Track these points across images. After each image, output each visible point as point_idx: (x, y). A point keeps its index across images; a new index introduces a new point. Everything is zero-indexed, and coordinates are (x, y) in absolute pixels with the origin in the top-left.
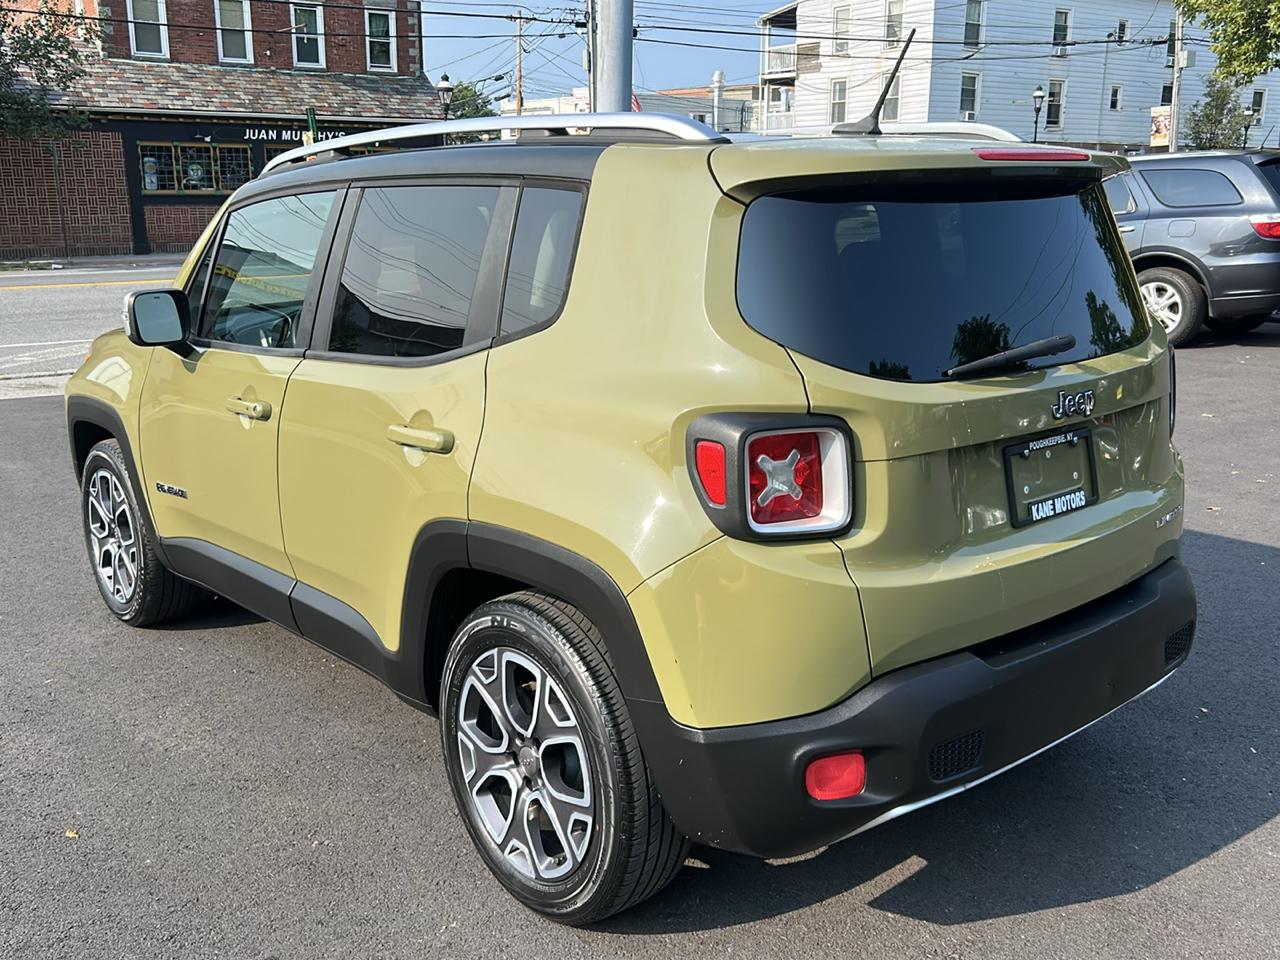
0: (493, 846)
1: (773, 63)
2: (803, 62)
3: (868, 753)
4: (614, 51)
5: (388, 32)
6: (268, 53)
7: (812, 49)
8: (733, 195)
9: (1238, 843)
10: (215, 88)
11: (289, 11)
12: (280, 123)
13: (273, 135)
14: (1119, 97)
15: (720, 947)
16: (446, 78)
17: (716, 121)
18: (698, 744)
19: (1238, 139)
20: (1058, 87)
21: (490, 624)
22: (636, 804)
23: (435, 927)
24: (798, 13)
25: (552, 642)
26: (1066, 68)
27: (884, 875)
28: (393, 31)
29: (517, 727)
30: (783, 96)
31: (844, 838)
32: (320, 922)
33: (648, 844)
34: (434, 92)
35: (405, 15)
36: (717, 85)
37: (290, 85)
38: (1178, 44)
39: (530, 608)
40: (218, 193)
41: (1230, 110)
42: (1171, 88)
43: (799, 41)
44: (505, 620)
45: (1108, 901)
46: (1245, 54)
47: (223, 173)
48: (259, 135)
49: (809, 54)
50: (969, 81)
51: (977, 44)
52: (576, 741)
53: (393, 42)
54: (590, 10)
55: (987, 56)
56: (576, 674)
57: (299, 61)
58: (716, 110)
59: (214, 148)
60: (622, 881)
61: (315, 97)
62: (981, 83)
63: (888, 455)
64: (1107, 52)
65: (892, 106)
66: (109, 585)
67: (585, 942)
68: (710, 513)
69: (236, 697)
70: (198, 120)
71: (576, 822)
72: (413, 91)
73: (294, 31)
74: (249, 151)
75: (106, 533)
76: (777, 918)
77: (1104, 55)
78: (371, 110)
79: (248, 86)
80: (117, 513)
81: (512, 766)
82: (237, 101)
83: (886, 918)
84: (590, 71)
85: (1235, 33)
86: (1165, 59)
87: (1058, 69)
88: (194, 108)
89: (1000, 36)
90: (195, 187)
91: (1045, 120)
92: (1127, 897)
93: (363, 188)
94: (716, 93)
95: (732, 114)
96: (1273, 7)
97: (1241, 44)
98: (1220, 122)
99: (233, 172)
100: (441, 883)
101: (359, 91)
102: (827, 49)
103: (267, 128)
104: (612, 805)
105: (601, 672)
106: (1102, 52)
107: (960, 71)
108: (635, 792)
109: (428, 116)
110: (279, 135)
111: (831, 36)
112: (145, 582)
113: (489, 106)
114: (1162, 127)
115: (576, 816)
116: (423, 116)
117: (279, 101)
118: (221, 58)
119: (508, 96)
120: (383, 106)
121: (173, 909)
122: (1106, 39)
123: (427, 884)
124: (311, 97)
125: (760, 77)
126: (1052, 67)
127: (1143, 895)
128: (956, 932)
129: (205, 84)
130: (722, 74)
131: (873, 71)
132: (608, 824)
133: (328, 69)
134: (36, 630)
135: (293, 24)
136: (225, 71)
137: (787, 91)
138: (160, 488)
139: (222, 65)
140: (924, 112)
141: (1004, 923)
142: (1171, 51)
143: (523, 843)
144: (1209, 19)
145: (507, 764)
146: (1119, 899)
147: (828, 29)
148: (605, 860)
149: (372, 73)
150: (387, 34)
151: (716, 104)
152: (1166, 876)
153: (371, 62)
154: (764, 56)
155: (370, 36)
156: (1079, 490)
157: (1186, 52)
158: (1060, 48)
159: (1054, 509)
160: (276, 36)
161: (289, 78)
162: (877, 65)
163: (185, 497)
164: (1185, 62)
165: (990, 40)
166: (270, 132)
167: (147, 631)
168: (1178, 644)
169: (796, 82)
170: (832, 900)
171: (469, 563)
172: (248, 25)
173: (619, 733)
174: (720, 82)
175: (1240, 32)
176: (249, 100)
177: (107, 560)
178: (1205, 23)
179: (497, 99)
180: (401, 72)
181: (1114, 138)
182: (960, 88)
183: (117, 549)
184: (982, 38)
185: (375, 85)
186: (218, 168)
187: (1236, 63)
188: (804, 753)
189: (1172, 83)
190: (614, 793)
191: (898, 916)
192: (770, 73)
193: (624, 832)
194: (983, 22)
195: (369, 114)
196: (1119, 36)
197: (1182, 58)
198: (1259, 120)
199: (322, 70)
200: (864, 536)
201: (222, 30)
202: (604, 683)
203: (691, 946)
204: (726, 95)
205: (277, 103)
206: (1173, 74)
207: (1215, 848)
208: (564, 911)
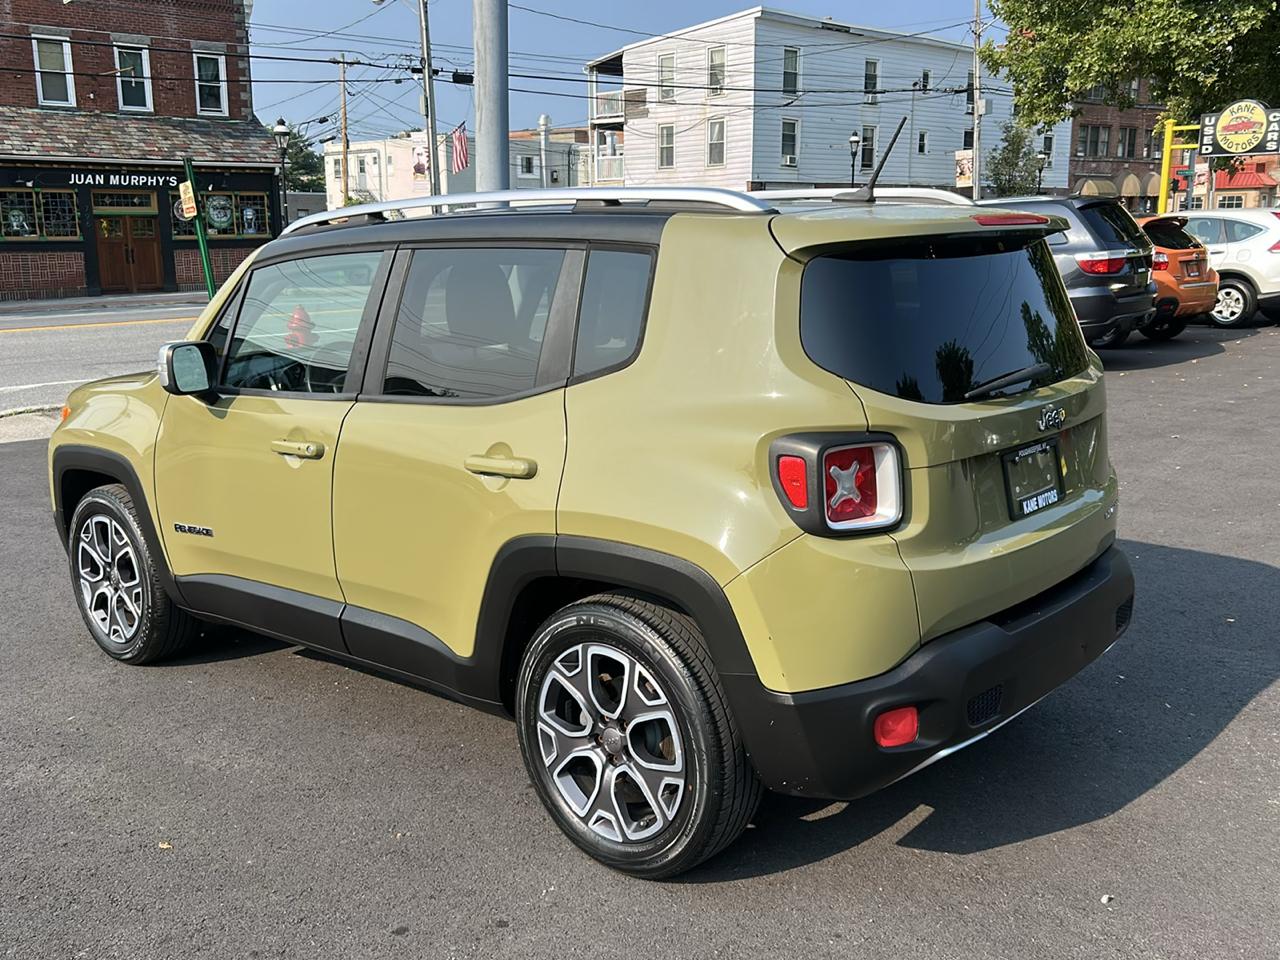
0: (576, 820)
1: (601, 108)
2: (630, 107)
3: (920, 706)
4: (492, 104)
5: (217, 76)
6: (92, 96)
7: (639, 95)
8: (798, 258)
9: (1174, 776)
10: (36, 132)
11: (113, 53)
12: (107, 168)
13: (100, 179)
14: (926, 141)
15: (786, 887)
16: (282, 123)
17: (544, 164)
18: (790, 706)
19: (1033, 180)
20: (869, 132)
21: (575, 623)
22: (726, 764)
23: (536, 892)
24: (624, 60)
25: (642, 634)
26: (877, 115)
27: (901, 821)
28: (223, 76)
29: (603, 712)
30: (609, 140)
31: (901, 778)
32: (432, 897)
33: (734, 799)
34: (272, 137)
35: (235, 59)
36: (543, 128)
37: (116, 128)
38: (977, 93)
39: (616, 607)
40: (42, 239)
41: (1025, 153)
42: (973, 133)
43: (626, 88)
44: (592, 619)
45: (1086, 826)
46: (1044, 105)
47: (47, 218)
48: (85, 180)
49: (636, 100)
50: (790, 127)
51: (795, 92)
52: (668, 716)
53: (224, 87)
54: (426, 56)
55: (805, 103)
56: (667, 659)
57: (124, 104)
58: (543, 153)
59: (37, 194)
60: (713, 831)
61: (144, 141)
62: (800, 130)
63: (929, 462)
64: (913, 100)
65: (717, 150)
66: (104, 628)
67: (671, 892)
68: (794, 517)
69: (265, 721)
70: (19, 165)
71: (668, 786)
72: (245, 135)
73: (119, 74)
74: (75, 196)
75: (101, 576)
76: (825, 860)
77: (910, 102)
78: (203, 154)
79: (72, 130)
80: (118, 557)
81: (594, 747)
82: (61, 145)
83: (914, 853)
84: (427, 116)
85: (1036, 86)
86: (965, 107)
87: (869, 116)
88: (14, 152)
89: (816, 84)
90: (17, 233)
91: (860, 164)
92: (1101, 822)
93: (413, 249)
94: (543, 137)
95: (558, 157)
96: (1069, 67)
97: (1040, 96)
98: (1017, 164)
99: (58, 218)
100: (527, 857)
101: (190, 136)
102: (654, 95)
103: (94, 173)
104: (705, 768)
105: (688, 656)
106: (909, 100)
107: (780, 117)
108: (725, 753)
109: (263, 160)
110: (107, 180)
111: (657, 83)
112: (152, 621)
113: (309, 148)
114: (966, 169)
115: (668, 780)
116: (258, 160)
117: (106, 145)
118: (41, 101)
119: (333, 138)
120: (216, 150)
121: (291, 898)
122: (912, 88)
123: (515, 859)
124: (140, 141)
125: (589, 122)
126: (864, 113)
127: (1111, 819)
128: (973, 859)
129: (24, 127)
130: (547, 118)
131: (698, 117)
132: (702, 783)
133: (156, 112)
134: (33, 674)
135: (117, 66)
136: (46, 114)
137: (612, 135)
138: (179, 528)
139: (43, 108)
140: (748, 156)
141: (1009, 849)
142: (971, 99)
143: (611, 813)
144: (1011, 73)
145: (589, 746)
146: (1095, 823)
147: (654, 77)
148: (697, 813)
149: (202, 117)
150: (217, 78)
151: (543, 147)
152: (1126, 804)
153: (201, 106)
154: (592, 102)
155: (199, 80)
156: (1052, 489)
157: (984, 101)
158: (870, 95)
159: (1037, 505)
160: (99, 78)
161: (114, 121)
162: (702, 111)
163: (211, 535)
164: (984, 109)
165: (807, 88)
166: (97, 177)
167: (148, 668)
168: (1124, 613)
169: (625, 127)
170: (866, 843)
171: (557, 572)
172: (69, 68)
173: (709, 705)
174: (546, 125)
175: (1040, 85)
176: (74, 144)
177: (102, 602)
178: (1008, 77)
179: (322, 142)
180: (232, 115)
181: (924, 179)
182: (781, 133)
183: (113, 591)
184: (800, 86)
185: (207, 128)
186: (42, 214)
187: (1037, 113)
188: (873, 710)
189: (973, 129)
190: (707, 756)
191: (923, 851)
192: (598, 118)
193: (716, 788)
194: (800, 70)
195: (201, 158)
196: (923, 84)
197: (980, 105)
198: (1050, 163)
199: (149, 114)
200: (913, 529)
201: (41, 72)
202: (693, 664)
203: (762, 888)
204: (553, 138)
205: (104, 147)
206: (973, 120)
207: (1157, 781)
208: (655, 865)
